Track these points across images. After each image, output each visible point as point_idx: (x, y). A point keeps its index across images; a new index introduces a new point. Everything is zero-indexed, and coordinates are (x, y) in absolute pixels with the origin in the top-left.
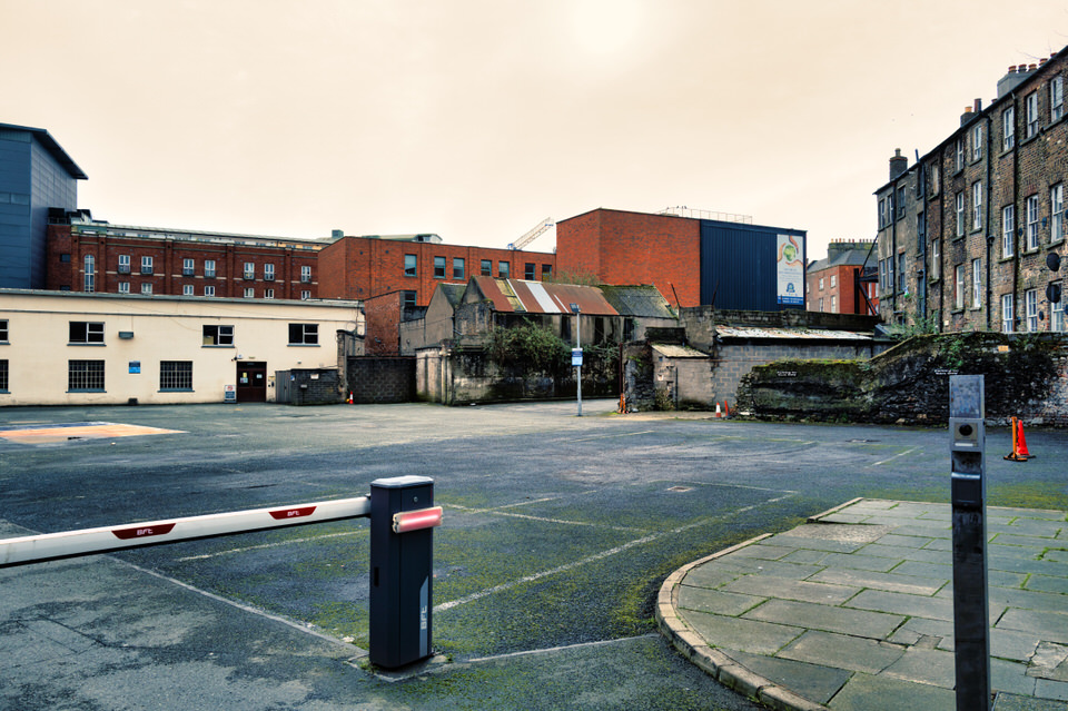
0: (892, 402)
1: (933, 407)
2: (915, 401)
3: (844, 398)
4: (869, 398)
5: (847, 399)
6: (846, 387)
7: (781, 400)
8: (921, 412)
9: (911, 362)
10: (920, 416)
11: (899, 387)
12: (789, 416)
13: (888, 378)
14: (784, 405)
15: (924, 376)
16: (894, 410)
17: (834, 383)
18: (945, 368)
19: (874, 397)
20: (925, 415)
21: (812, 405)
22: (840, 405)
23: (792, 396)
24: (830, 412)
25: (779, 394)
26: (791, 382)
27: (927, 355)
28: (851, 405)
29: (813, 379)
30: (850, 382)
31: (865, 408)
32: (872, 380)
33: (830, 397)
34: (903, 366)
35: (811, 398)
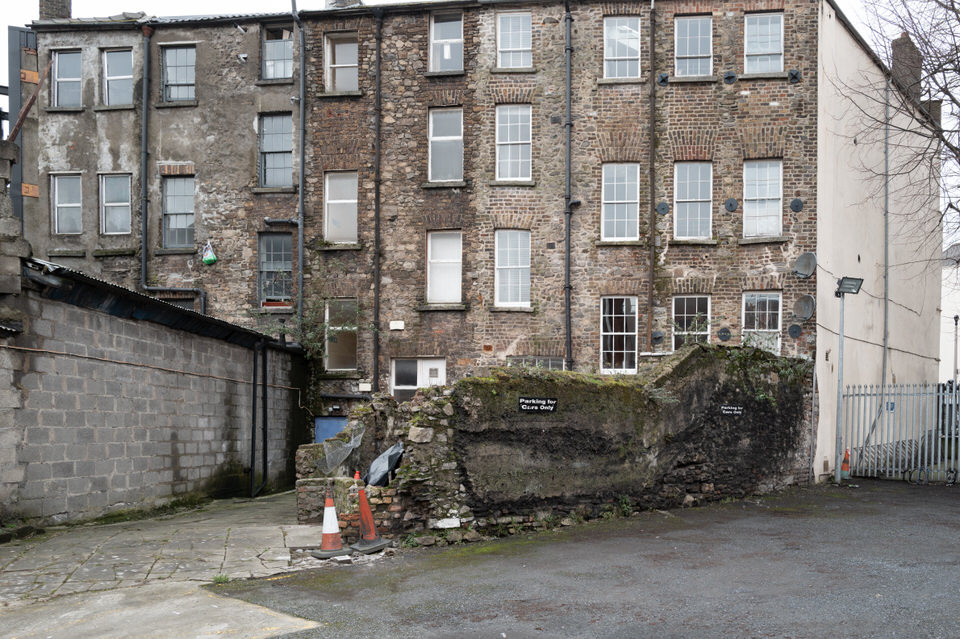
0: (680, 465)
1: (721, 469)
2: (704, 461)
3: (622, 460)
4: (652, 458)
5: (627, 465)
6: (626, 437)
7: (526, 474)
8: (706, 481)
9: (699, 391)
10: (707, 487)
11: (687, 436)
12: (542, 516)
13: (675, 418)
14: (533, 488)
15: (712, 415)
16: (680, 480)
17: (610, 429)
18: (731, 403)
19: (659, 457)
20: (712, 485)
21: (578, 483)
22: (618, 479)
23: (544, 462)
24: (606, 495)
25: (522, 458)
26: (544, 424)
27: (714, 379)
28: (633, 476)
29: (578, 420)
30: (630, 429)
31: (648, 481)
32: (656, 422)
33: (604, 460)
34: (691, 397)
35: (578, 464)
